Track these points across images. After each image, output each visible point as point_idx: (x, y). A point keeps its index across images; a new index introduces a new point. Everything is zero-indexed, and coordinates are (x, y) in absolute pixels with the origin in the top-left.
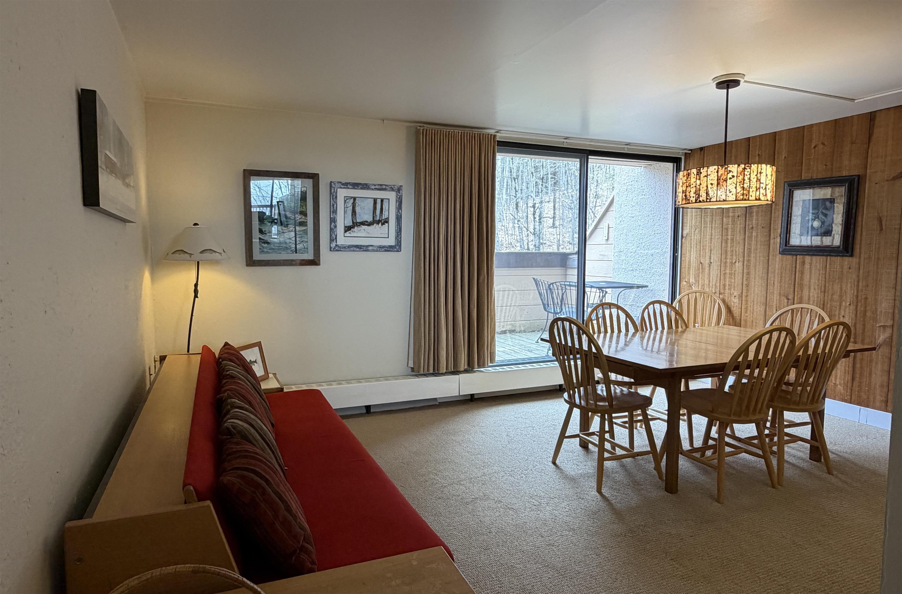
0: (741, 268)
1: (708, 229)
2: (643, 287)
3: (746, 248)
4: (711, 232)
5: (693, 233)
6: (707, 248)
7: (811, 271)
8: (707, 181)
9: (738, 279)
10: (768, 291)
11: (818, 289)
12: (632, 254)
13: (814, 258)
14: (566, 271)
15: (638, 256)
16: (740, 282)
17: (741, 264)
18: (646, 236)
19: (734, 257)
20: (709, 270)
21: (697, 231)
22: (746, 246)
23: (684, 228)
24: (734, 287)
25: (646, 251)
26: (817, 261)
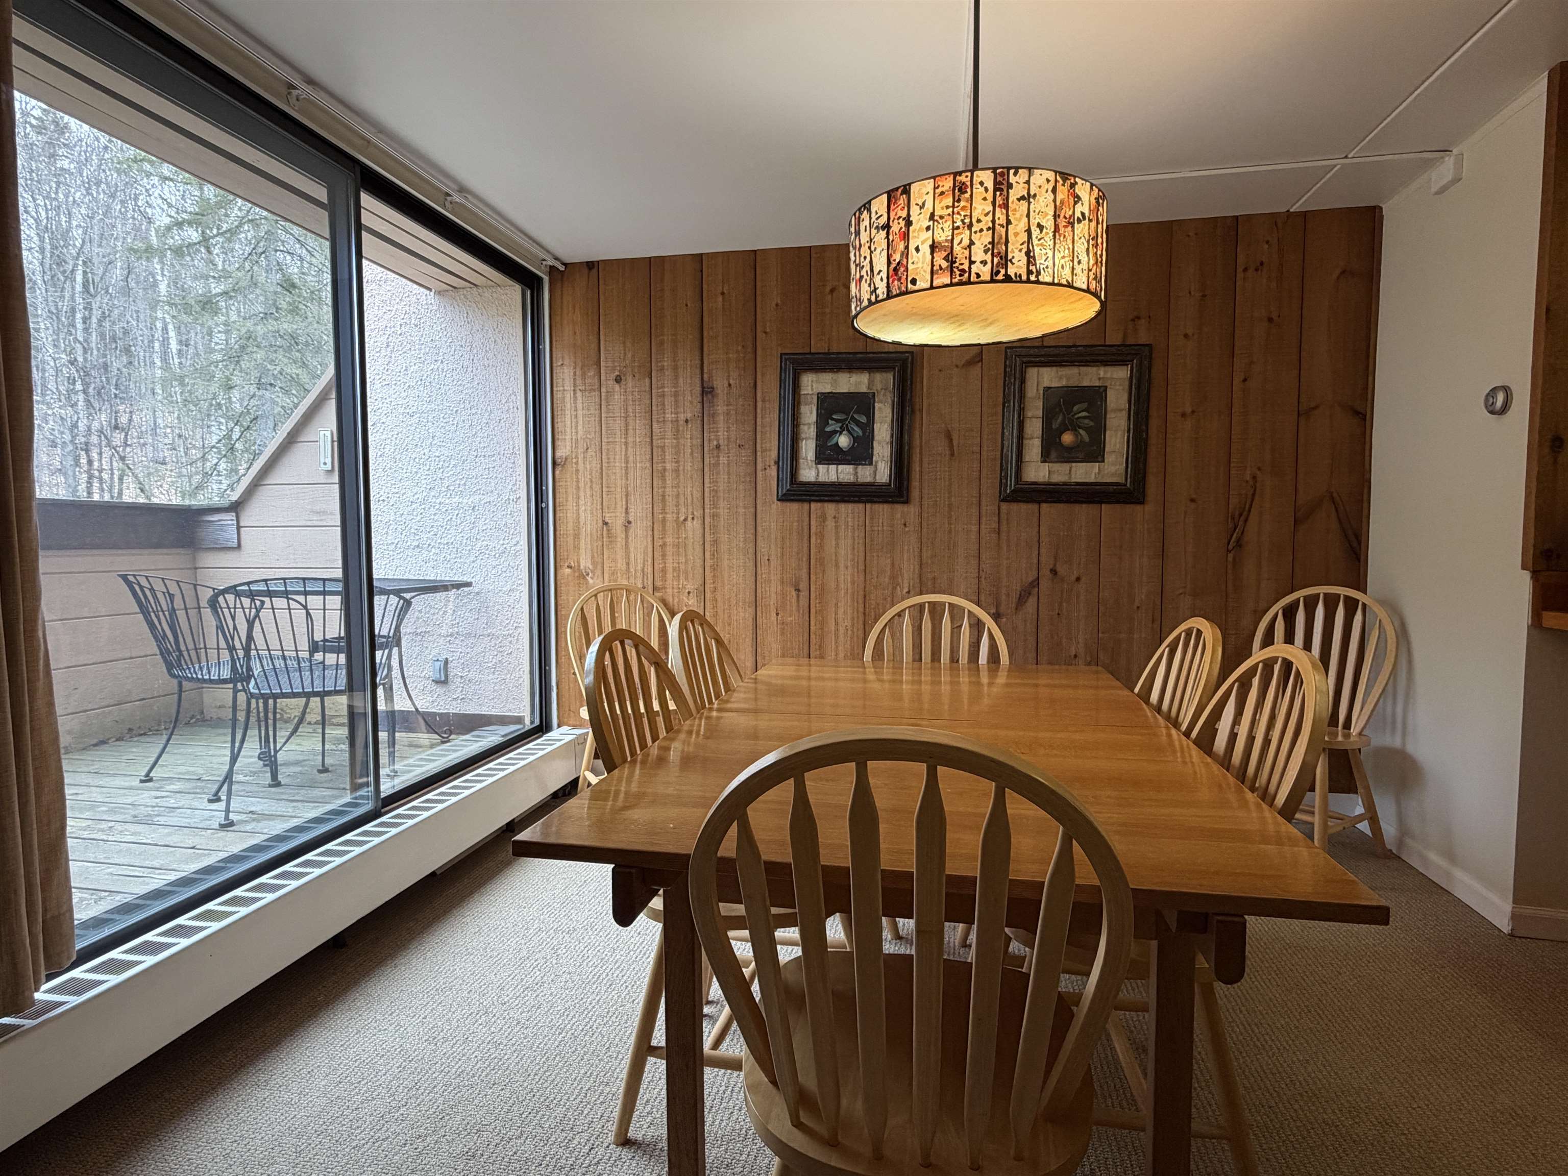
0: (699, 532)
1: (618, 448)
2: (459, 586)
3: (707, 490)
4: (626, 454)
5: (581, 457)
6: (619, 490)
7: (837, 533)
8: (1028, 216)
9: (694, 553)
10: (759, 577)
11: (853, 566)
12: (414, 506)
13: (843, 507)
14: (194, 559)
15: (433, 511)
16: (699, 562)
17: (697, 524)
18: (453, 463)
19: (683, 510)
20: (627, 537)
21: (591, 452)
22: (707, 485)
23: (558, 443)
24: (686, 572)
25: (456, 499)
26: (848, 511)
